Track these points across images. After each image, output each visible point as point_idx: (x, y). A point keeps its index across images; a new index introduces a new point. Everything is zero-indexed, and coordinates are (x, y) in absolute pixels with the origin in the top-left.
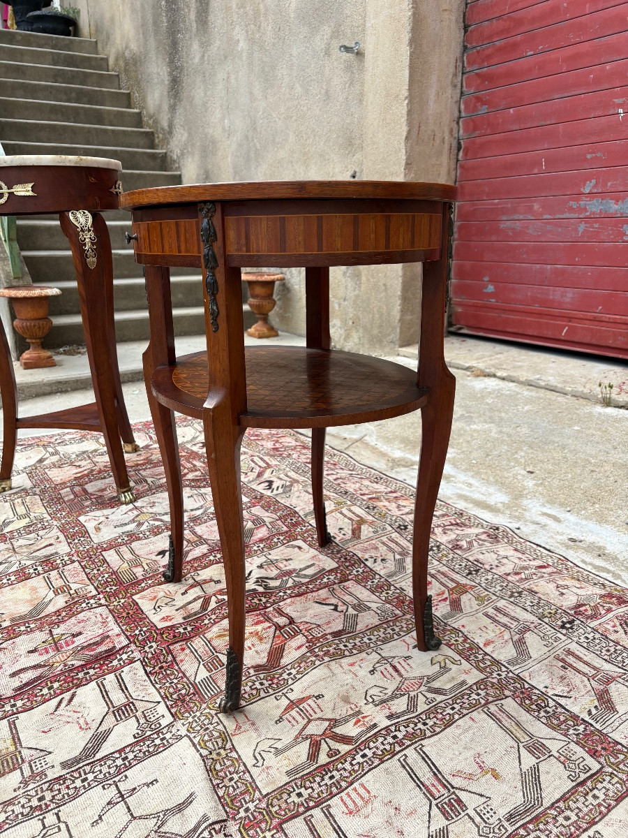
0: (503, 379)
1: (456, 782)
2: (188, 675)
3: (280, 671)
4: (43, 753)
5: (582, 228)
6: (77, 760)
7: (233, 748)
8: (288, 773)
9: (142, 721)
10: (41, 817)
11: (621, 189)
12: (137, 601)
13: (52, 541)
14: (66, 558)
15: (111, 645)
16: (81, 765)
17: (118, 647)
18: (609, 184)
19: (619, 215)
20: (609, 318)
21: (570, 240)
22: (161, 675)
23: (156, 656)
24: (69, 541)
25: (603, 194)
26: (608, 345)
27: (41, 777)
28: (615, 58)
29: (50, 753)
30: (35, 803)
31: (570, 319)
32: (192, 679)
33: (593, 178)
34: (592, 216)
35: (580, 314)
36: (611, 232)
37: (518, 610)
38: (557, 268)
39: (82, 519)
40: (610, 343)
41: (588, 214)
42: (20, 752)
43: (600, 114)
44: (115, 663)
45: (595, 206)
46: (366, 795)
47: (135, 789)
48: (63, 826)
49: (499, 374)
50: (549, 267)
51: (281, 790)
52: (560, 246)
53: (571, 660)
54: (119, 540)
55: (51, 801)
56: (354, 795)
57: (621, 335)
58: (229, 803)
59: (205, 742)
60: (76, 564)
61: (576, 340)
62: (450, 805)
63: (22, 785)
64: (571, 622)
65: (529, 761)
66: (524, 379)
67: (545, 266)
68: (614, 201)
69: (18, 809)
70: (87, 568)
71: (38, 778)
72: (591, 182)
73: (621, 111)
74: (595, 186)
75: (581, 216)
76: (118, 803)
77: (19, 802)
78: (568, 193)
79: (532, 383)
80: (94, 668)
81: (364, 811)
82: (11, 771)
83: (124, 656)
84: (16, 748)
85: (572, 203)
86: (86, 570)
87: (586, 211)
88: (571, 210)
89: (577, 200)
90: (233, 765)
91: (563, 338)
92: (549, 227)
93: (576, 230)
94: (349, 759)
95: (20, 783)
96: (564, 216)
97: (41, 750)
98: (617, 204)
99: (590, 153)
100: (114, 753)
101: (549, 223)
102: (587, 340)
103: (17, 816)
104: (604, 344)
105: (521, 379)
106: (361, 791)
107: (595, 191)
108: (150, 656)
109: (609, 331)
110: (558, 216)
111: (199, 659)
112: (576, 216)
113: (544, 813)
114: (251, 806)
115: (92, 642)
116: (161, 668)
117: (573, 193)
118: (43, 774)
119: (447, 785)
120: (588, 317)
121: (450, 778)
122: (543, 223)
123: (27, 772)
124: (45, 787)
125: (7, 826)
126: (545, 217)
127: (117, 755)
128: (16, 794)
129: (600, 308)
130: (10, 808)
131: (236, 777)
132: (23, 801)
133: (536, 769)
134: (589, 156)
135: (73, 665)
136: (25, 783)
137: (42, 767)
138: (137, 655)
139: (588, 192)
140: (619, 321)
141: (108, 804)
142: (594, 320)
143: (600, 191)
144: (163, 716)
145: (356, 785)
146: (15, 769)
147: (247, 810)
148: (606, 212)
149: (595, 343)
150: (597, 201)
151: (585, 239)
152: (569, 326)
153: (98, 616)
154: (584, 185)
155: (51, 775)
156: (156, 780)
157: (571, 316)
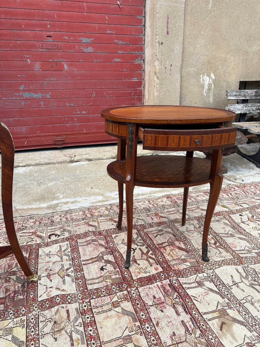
0: (24, 166)
1: (226, 232)
2: (186, 268)
3: (188, 249)
4: (219, 303)
5: (23, 103)
6: (221, 295)
7: (219, 261)
8: (227, 253)
9: (205, 280)
10: (243, 304)
11: (36, 89)
12: (137, 278)
13: (64, 310)
14: (85, 304)
15: (167, 285)
16: (222, 295)
17: (169, 283)
18: (31, 87)
19: (38, 98)
20: (43, 135)
21: (19, 108)
22: (184, 275)
23: (175, 274)
24: (67, 303)
25: (29, 91)
26: (45, 144)
27: (229, 304)
28: (21, 40)
29: (218, 302)
30: (238, 305)
31: (27, 138)
32: (189, 267)
33: (23, 84)
34: (27, 99)
35: (31, 135)
36: (36, 104)
37: (170, 209)
38: (15, 119)
39: (40, 299)
40: (46, 143)
41: (25, 98)
42: (219, 310)
43: (19, 60)
44: (176, 285)
45: (27, 95)
46: (232, 244)
47: (233, 281)
48: (245, 299)
49: (21, 165)
50: (11, 119)
51: (232, 255)
52: (15, 110)
53: (190, 209)
54: (80, 283)
55: (236, 302)
56: (232, 246)
57: (49, 139)
58: (235, 264)
59: (219, 264)
60: (92, 301)
61: (31, 145)
62: (232, 235)
63: (232, 309)
64: (177, 205)
65: (221, 222)
66: (34, 164)
67: (9, 119)
68: (34, 93)
69: (241, 309)
70: (100, 295)
71: (229, 305)
72: (22, 86)
73: (28, 60)
74: (25, 87)
75: (21, 99)
76: (238, 285)
77: (238, 309)
78: (13, 89)
79: (39, 164)
80: (179, 290)
81: (235, 245)
82: (227, 312)
83: (174, 282)
84: (217, 311)
85: (15, 93)
86: (102, 296)
87: (23, 97)
88: (16, 96)
89: (18, 92)
90: (225, 262)
91: (26, 145)
92: (7, 103)
93: (21, 104)
94: (222, 244)
95: (231, 309)
96: (13, 99)
97: (218, 304)
98: (36, 94)
99: (19, 75)
100: (217, 288)
101: (7, 102)
102: (37, 144)
103: (243, 309)
104: (44, 144)
105: (33, 164)
106: (230, 244)
107: (25, 89)
108: (175, 275)
109: (44, 139)
110: (10, 99)
111: (180, 264)
112: (19, 98)
113: (233, 226)
114: (236, 261)
115: (162, 291)
116: (180, 274)
117: (15, 89)
118: (227, 303)
119: (227, 234)
120: (35, 136)
121: (225, 233)
122: (3, 101)
123: (227, 308)
124: (232, 303)
125: (247, 311)
126: (3, 99)
127: (218, 287)
128: (236, 310)
129: (39, 132)
130: (241, 311)
131: (228, 262)
132: (238, 308)
133: (224, 222)
134: (19, 76)
135: (177, 296)
136: (231, 308)
137: (225, 304)
138: (175, 278)
139: (22, 89)
140: (47, 135)
141: (238, 287)
142: (38, 136)
143: (27, 89)
144: (203, 275)
145: (229, 245)
146: (226, 311)
147: (237, 262)
148: (32, 97)
149: (40, 144)
150: (28, 93)
151: (26, 107)
152: (27, 140)
153: (145, 289)
154: (20, 87)
155: (227, 301)
156: (231, 276)
157: (27, 136)
